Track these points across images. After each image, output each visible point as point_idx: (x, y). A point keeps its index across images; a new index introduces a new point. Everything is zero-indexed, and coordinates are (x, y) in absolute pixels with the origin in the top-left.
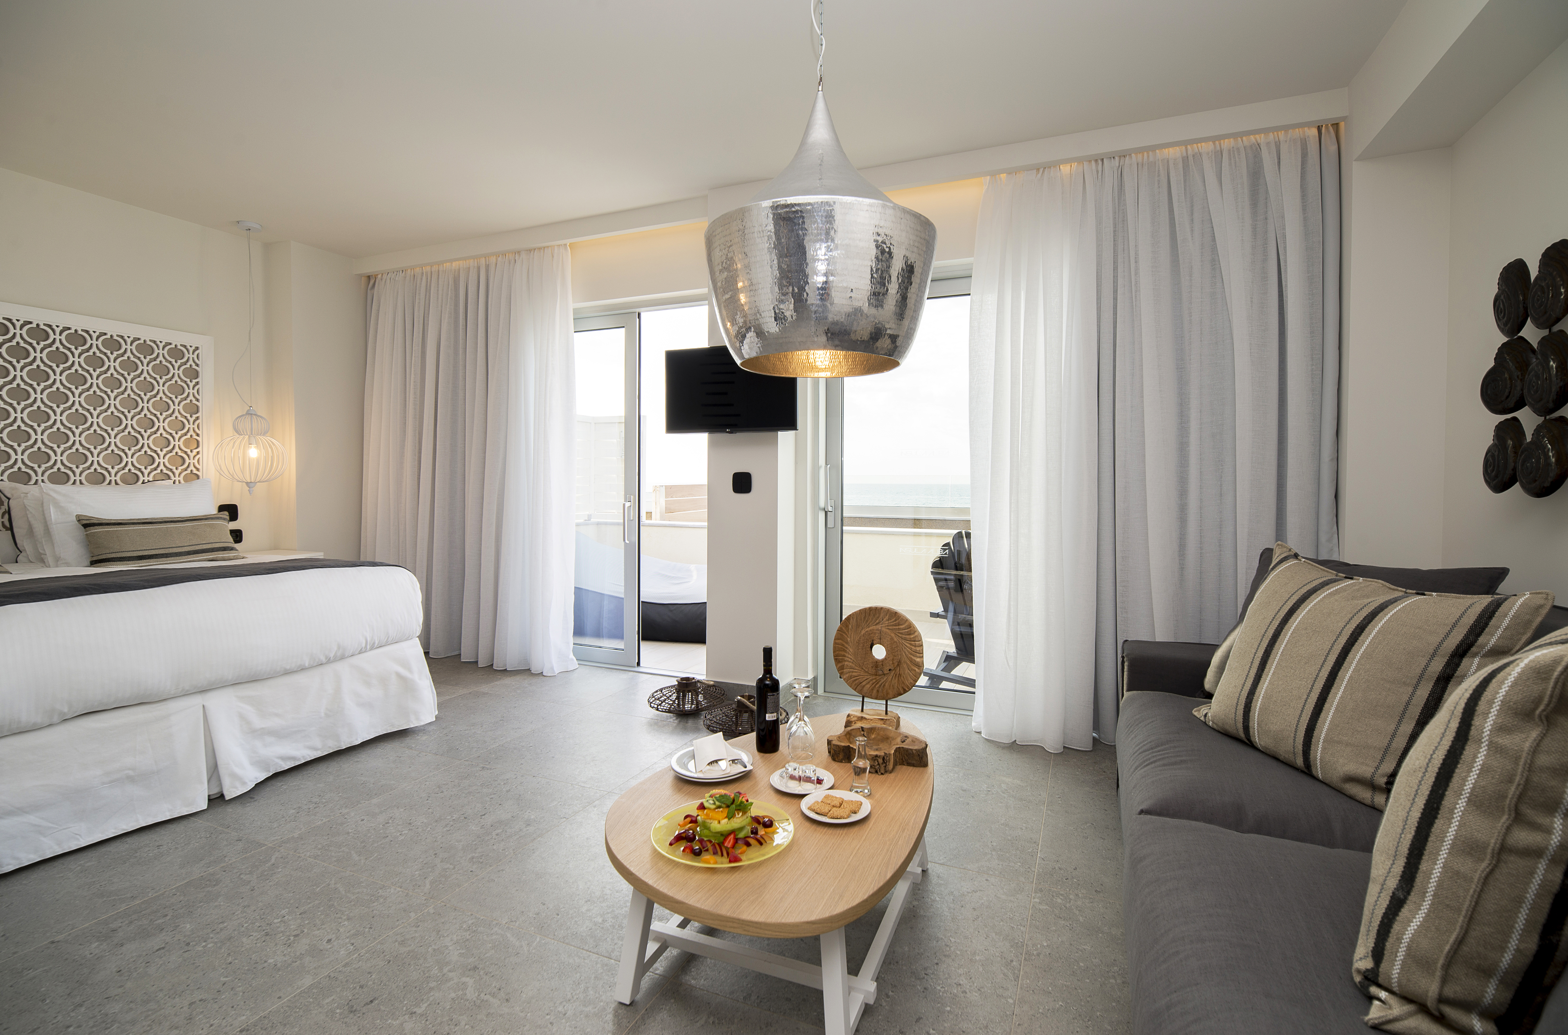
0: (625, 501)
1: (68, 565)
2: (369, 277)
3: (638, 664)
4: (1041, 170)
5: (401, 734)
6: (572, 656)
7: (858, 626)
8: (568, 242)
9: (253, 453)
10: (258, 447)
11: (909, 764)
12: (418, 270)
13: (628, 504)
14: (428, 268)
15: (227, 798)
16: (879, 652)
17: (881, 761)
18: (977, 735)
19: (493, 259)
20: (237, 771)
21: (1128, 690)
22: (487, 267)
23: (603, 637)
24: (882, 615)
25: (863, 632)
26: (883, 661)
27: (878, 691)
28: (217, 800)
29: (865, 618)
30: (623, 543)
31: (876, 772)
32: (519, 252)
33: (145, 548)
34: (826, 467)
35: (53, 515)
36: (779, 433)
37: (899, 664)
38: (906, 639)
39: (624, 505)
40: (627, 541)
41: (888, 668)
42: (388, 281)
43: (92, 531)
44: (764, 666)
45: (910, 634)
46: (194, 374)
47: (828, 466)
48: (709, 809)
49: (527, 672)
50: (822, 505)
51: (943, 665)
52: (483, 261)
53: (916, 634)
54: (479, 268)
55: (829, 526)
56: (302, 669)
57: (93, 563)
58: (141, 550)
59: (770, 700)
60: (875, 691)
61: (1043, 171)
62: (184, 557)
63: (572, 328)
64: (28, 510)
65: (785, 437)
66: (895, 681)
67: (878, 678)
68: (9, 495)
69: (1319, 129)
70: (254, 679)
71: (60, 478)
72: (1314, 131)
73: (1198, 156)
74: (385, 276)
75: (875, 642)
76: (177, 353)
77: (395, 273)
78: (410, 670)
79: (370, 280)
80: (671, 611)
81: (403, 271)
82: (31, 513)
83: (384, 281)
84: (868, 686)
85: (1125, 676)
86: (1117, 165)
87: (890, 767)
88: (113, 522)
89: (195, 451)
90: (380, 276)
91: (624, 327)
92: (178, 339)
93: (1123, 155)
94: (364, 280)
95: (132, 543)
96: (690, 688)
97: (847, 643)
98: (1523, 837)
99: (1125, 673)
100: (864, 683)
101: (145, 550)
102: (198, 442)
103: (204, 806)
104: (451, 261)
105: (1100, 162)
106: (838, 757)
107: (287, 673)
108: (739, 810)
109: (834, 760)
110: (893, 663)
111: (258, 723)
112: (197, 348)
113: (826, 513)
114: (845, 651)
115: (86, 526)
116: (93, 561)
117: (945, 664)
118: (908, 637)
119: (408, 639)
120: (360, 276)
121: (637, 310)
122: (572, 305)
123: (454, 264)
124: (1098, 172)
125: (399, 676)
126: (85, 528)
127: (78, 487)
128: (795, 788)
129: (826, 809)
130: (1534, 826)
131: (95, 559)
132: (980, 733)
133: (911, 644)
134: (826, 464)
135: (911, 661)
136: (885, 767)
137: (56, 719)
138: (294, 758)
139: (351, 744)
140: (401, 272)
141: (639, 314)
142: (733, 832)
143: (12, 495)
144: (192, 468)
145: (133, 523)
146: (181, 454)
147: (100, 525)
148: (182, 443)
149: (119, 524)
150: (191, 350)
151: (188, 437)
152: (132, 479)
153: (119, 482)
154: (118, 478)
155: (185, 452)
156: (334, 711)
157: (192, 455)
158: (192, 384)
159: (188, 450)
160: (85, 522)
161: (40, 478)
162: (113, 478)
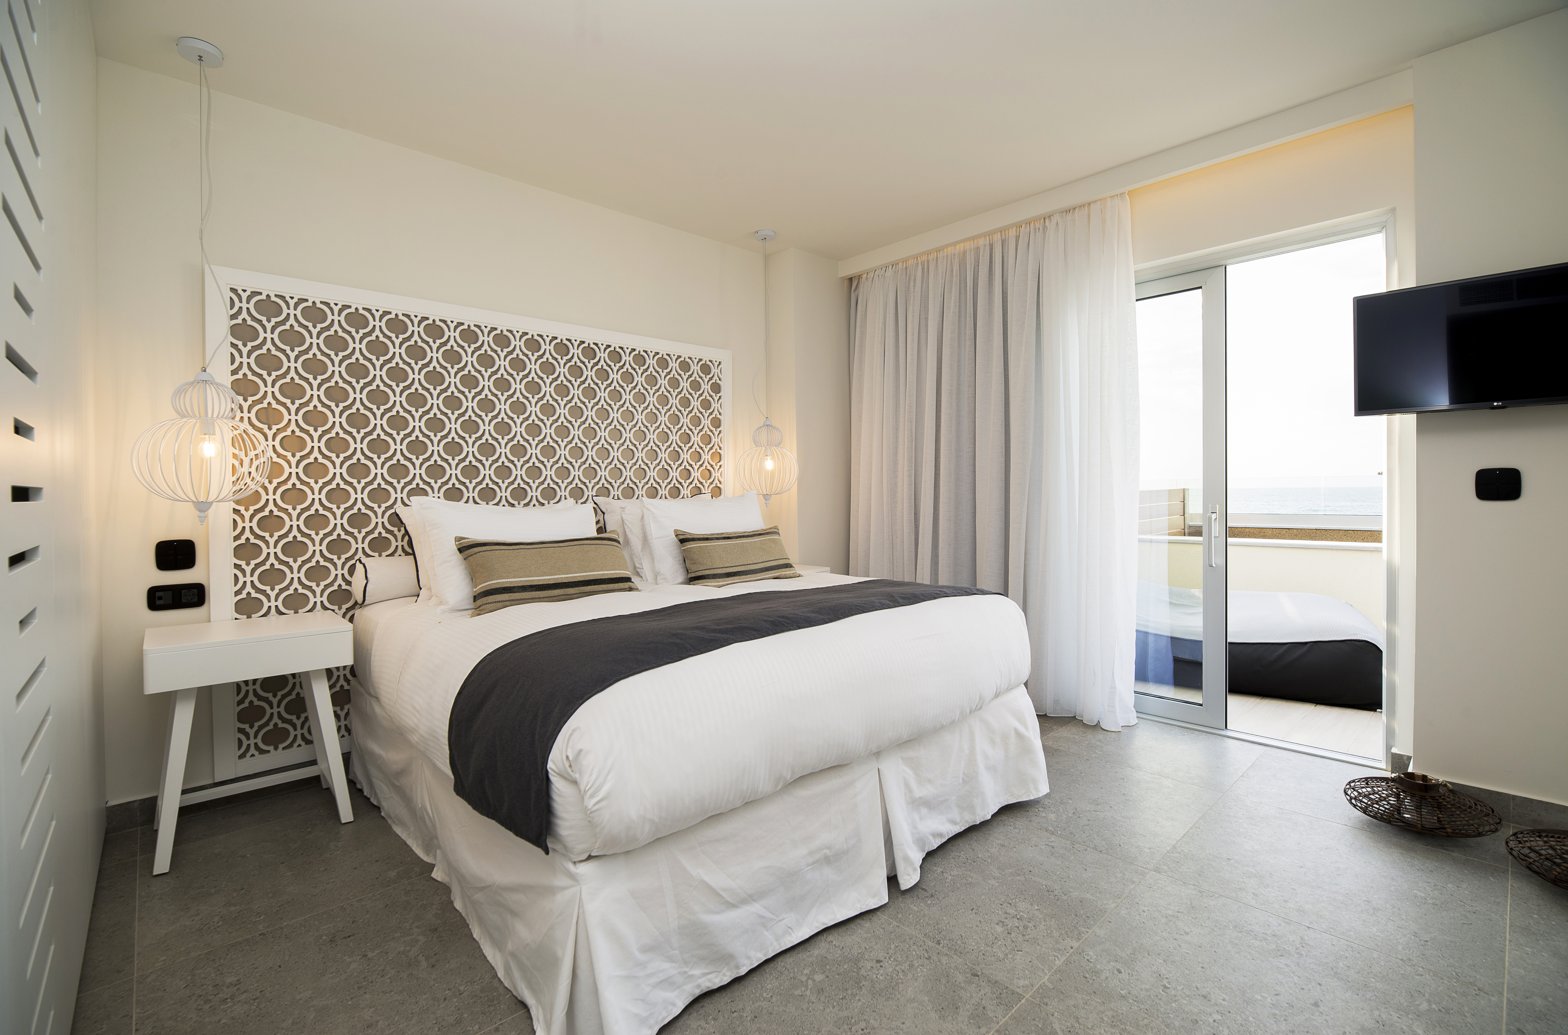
1: (666, 580)
2: (851, 280)
3: (1226, 726)
5: (1019, 809)
6: (1130, 706)
8: (1124, 192)
9: (769, 464)
10: (773, 458)
14: (925, 258)
15: (901, 886)
19: (1013, 232)
23: (1149, 681)
28: (895, 892)
32: (1051, 216)
33: (730, 565)
35: (652, 529)
40: (1211, 563)
42: (876, 278)
43: (688, 547)
46: (718, 389)
52: (997, 238)
54: (991, 247)
57: (693, 579)
58: (728, 567)
62: (758, 574)
63: (1134, 297)
64: (626, 524)
68: (604, 510)
74: (871, 275)
76: (706, 369)
77: (884, 269)
79: (852, 282)
81: (893, 265)
82: (628, 527)
88: (701, 536)
89: (719, 464)
90: (864, 276)
91: (1201, 287)
92: (707, 354)
94: (846, 282)
101: (730, 567)
102: (721, 454)
103: (885, 897)
104: (955, 244)
111: (915, 792)
112: (720, 362)
115: (683, 541)
116: (691, 578)
120: (843, 278)
121: (1223, 263)
123: (958, 247)
125: (1017, 733)
126: (681, 543)
127: (663, 501)
131: (693, 575)
138: (941, 835)
139: (984, 818)
140: (891, 267)
141: (1226, 267)
143: (607, 509)
144: (716, 481)
145: (718, 539)
146: (709, 468)
147: (693, 540)
148: (709, 457)
149: (707, 539)
150: (716, 364)
151: (714, 450)
152: (675, 493)
153: (668, 496)
154: (667, 492)
155: (712, 466)
156: (970, 778)
157: (717, 468)
158: (716, 399)
159: (714, 464)
160: (682, 537)
161: (616, 493)
162: (664, 493)
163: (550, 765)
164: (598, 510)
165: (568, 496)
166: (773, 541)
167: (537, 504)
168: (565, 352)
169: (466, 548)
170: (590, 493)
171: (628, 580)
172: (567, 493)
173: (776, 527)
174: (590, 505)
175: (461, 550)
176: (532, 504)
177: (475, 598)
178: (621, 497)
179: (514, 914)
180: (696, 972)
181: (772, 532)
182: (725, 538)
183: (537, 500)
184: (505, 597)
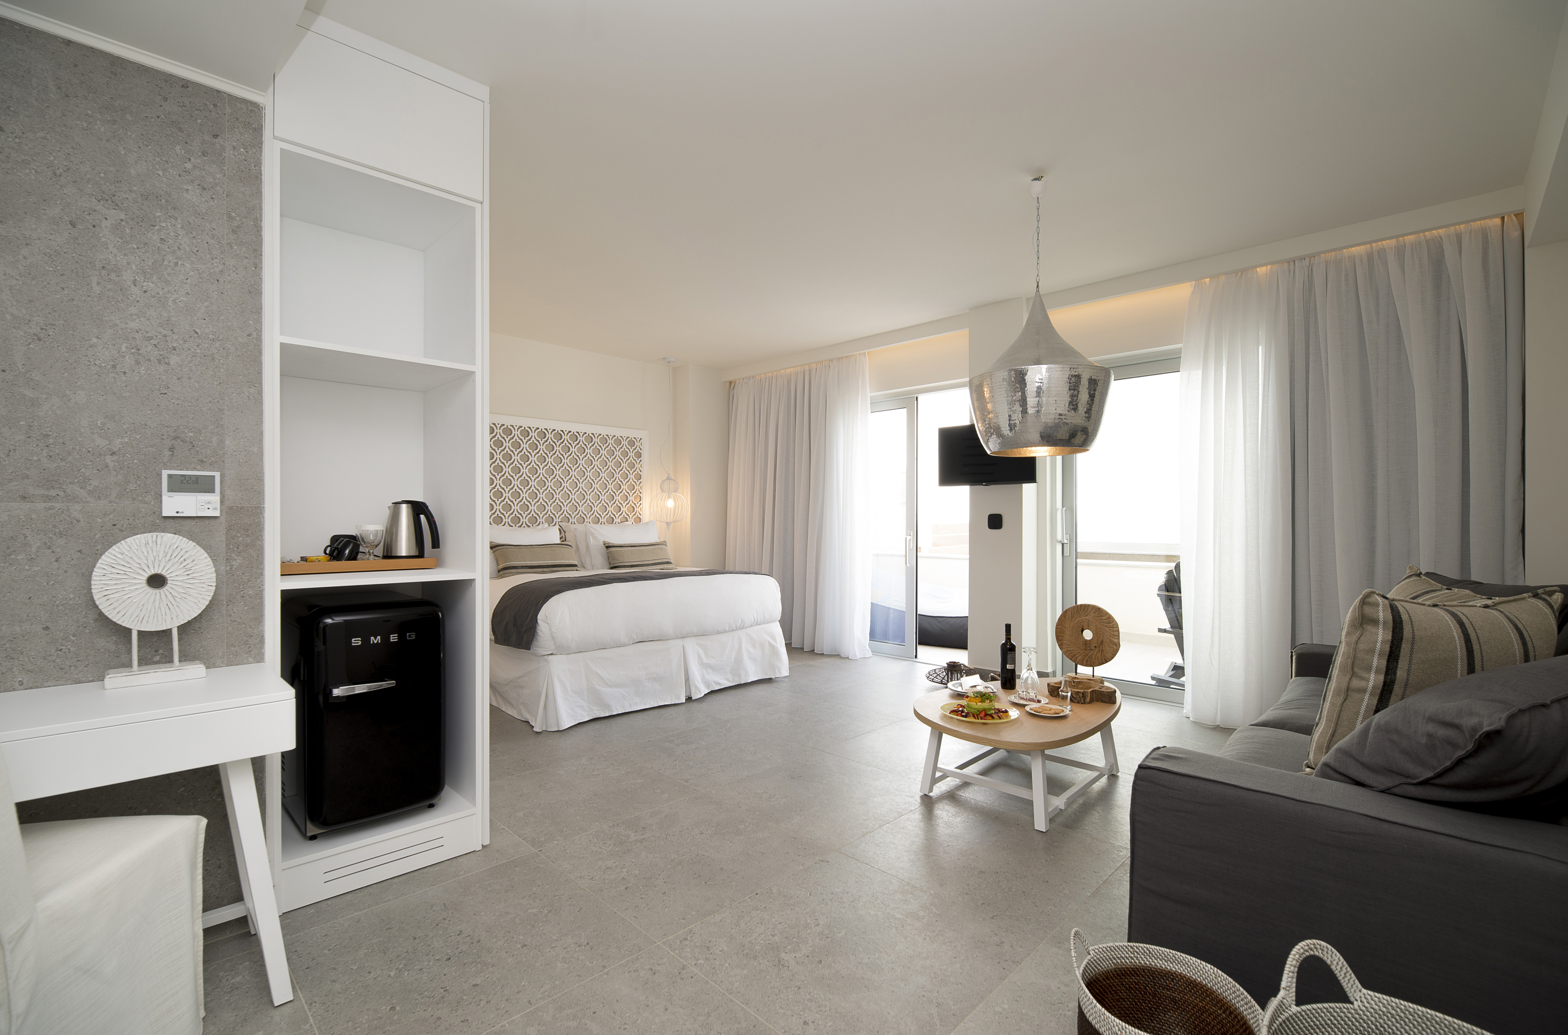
0: (907, 535)
1: (598, 569)
2: (731, 382)
3: (916, 657)
4: (1240, 273)
5: (769, 681)
6: (868, 647)
7: (1072, 617)
8: (866, 351)
9: (670, 503)
10: (675, 500)
11: (1102, 701)
12: (763, 376)
13: (909, 538)
14: (770, 374)
15: (693, 699)
16: (1088, 635)
17: (1081, 695)
18: (1187, 719)
19: (814, 366)
20: (697, 684)
21: (1295, 677)
22: (810, 371)
23: (889, 639)
24: (1089, 610)
25: (1076, 621)
26: (1090, 640)
27: (1087, 661)
28: (689, 699)
29: (1077, 611)
30: (905, 566)
31: (1078, 702)
32: (832, 360)
34: (1062, 510)
35: (592, 541)
36: (1024, 485)
37: (1102, 642)
38: (1106, 626)
39: (906, 538)
40: (908, 565)
41: (1094, 645)
42: (743, 384)
43: (610, 550)
44: (1006, 635)
45: (1110, 623)
46: (639, 455)
47: (1064, 509)
48: (971, 697)
49: (838, 656)
50: (1059, 537)
51: (1171, 673)
52: (807, 367)
53: (1114, 623)
54: (804, 372)
55: (1065, 555)
56: (725, 632)
57: (612, 568)
58: (632, 562)
59: (1009, 656)
60: (1085, 661)
61: (1242, 273)
62: (650, 567)
63: (870, 411)
64: (578, 537)
65: (1028, 489)
66: (1099, 655)
67: (1087, 652)
68: (565, 530)
69: (1503, 218)
70: (704, 634)
71: (597, 521)
72: (1498, 221)
73: (1382, 252)
74: (741, 381)
75: (1084, 628)
76: (632, 443)
77: (748, 379)
78: (775, 641)
79: (731, 384)
80: (939, 622)
81: (753, 378)
83: (741, 384)
84: (1080, 657)
85: (1293, 667)
86: (1308, 264)
87: (1088, 699)
88: (618, 545)
89: (639, 503)
90: (738, 381)
91: (904, 408)
92: (632, 434)
93: (1312, 256)
94: (728, 384)
95: (628, 557)
96: (956, 669)
97: (1065, 628)
98: (1356, 683)
99: (1294, 664)
100: (1077, 656)
102: (640, 497)
103: (684, 701)
104: (786, 369)
105: (1292, 263)
106: (1054, 693)
107: (718, 633)
108: (988, 699)
109: (1052, 696)
110: (1098, 642)
111: (705, 660)
112: (641, 439)
113: (1063, 544)
114: (1064, 634)
115: (607, 547)
116: (608, 567)
117: (1173, 672)
118: (1108, 625)
119: (774, 621)
120: (725, 383)
121: (916, 395)
122: (869, 394)
123: (787, 370)
124: (1290, 271)
125: (770, 643)
127: (603, 525)
128: (1022, 702)
129: (1041, 710)
130: (1363, 679)
131: (612, 566)
132: (1189, 718)
133: (1110, 630)
134: (1063, 507)
135: (1111, 641)
136: (1084, 699)
137: (631, 642)
138: (720, 684)
141: (917, 398)
142: (984, 710)
143: (567, 530)
144: (638, 513)
145: (627, 546)
146: (633, 505)
147: (614, 547)
148: (633, 498)
149: (621, 546)
150: (638, 440)
151: (636, 494)
152: (611, 521)
153: (605, 522)
154: (605, 520)
155: (635, 504)
156: (739, 661)
157: (638, 505)
158: (638, 462)
159: (636, 503)
160: (607, 545)
161: (573, 520)
162: (603, 520)
163: (539, 617)
164: (562, 530)
165: (544, 522)
166: (661, 549)
167: (526, 526)
168: (544, 436)
169: (494, 547)
170: (557, 520)
171: (576, 566)
172: (543, 520)
173: (665, 541)
174: (557, 527)
175: (491, 548)
176: (523, 526)
177: (499, 571)
178: (576, 522)
179: (522, 687)
180: (594, 708)
181: (663, 543)
182: (632, 546)
183: (526, 524)
184: (514, 571)
